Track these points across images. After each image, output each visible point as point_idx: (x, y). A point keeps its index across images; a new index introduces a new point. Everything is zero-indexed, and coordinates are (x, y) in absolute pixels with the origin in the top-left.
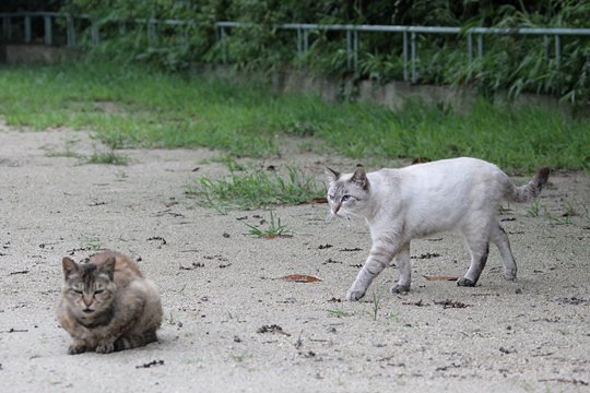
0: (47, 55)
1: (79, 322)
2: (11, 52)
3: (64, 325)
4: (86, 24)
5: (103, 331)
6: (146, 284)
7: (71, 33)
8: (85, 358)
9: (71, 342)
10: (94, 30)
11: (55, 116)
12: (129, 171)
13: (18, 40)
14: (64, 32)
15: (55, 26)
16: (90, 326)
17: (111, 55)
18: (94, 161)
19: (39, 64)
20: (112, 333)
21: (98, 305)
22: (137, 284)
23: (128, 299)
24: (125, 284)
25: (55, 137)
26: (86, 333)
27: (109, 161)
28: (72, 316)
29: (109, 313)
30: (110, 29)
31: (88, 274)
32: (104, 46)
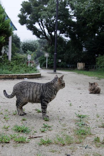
0: (94, 70)
1: (91, 90)
2: (90, 70)
3: (89, 90)
4: (98, 67)
5: (93, 91)
6: (99, 87)
7: (97, 68)
8: (91, 94)
9: (89, 92)
10: (99, 67)
11: (94, 75)
12: (101, 81)
13: (91, 68)
14: (96, 68)
15: (95, 67)
16: (92, 91)
17: (101, 70)
18: (97, 79)
19: (92, 71)
20: (94, 91)
21: (93, 88)
22: (98, 86)
23: (96, 88)
24: (96, 86)
25: (93, 77)
26: (91, 91)
27: (99, 79)
28: (90, 89)
29: (94, 89)
30: (101, 67)
31: (92, 84)
32: (100, 69)
